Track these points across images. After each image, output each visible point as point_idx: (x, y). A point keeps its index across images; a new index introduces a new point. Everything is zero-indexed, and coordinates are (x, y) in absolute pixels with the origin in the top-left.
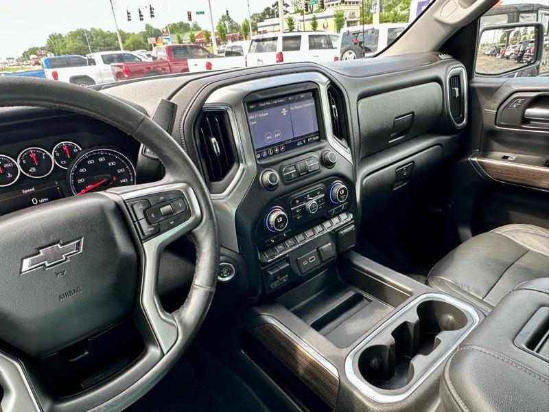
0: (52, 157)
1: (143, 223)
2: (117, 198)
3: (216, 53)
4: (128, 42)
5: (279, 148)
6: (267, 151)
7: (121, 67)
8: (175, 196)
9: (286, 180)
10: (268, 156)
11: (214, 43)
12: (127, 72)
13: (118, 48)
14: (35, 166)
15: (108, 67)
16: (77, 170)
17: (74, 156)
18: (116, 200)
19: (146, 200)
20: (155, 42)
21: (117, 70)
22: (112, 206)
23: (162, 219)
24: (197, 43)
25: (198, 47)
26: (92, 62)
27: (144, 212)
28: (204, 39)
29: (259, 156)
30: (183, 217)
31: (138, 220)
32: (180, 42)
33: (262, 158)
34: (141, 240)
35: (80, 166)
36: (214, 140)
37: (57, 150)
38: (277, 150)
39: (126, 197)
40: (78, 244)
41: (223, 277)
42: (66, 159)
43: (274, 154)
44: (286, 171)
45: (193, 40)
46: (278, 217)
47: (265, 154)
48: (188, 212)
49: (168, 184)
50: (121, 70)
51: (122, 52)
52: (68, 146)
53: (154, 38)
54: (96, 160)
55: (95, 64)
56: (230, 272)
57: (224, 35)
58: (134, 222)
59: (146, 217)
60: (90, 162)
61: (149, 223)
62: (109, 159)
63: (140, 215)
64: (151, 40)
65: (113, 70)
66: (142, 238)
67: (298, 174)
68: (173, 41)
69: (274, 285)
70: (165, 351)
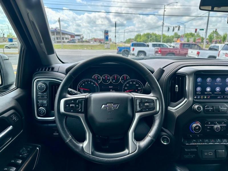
0: (121, 78)
1: (138, 106)
2: (133, 96)
3: (204, 48)
4: (165, 39)
5: (207, 97)
6: (200, 96)
7: (158, 49)
8: (151, 101)
9: (206, 111)
10: (200, 98)
11: (205, 43)
12: (160, 51)
13: (160, 41)
14: (115, 80)
15: (154, 48)
16: (126, 84)
17: (127, 80)
18: (132, 96)
19: (141, 99)
20: (176, 40)
21: (156, 50)
22: (131, 98)
23: (144, 107)
24: (196, 43)
25: (195, 45)
26: (148, 46)
27: (140, 103)
28: (200, 41)
29: (195, 97)
30: (152, 109)
31: (137, 105)
32: (188, 41)
33: (197, 99)
34: (135, 112)
35: (127, 83)
36: (177, 86)
37: (123, 77)
38: (205, 97)
39: (136, 96)
40: (117, 106)
41: (164, 142)
42: (124, 80)
43: (204, 98)
44: (207, 107)
45: (194, 41)
46: (197, 126)
47: (199, 97)
48: (154, 108)
49: (151, 96)
50: (158, 50)
51: (161, 43)
52: (126, 76)
53: (176, 39)
54: (133, 83)
55: (149, 47)
56: (167, 141)
57: (212, 40)
58: (135, 105)
59: (139, 105)
60: (131, 83)
61: (140, 107)
62: (137, 83)
63: (138, 104)
64: (175, 39)
65: (155, 50)
66: (136, 111)
67: (213, 110)
68: (185, 41)
69: (186, 156)
70: (130, 153)
